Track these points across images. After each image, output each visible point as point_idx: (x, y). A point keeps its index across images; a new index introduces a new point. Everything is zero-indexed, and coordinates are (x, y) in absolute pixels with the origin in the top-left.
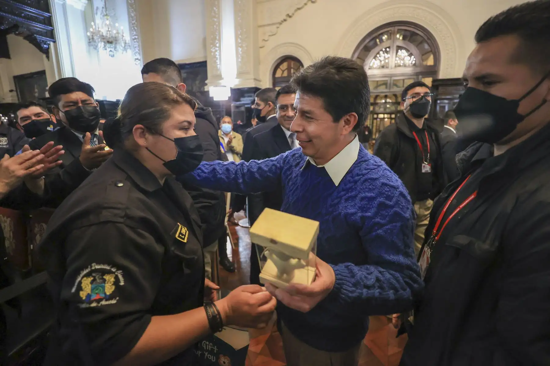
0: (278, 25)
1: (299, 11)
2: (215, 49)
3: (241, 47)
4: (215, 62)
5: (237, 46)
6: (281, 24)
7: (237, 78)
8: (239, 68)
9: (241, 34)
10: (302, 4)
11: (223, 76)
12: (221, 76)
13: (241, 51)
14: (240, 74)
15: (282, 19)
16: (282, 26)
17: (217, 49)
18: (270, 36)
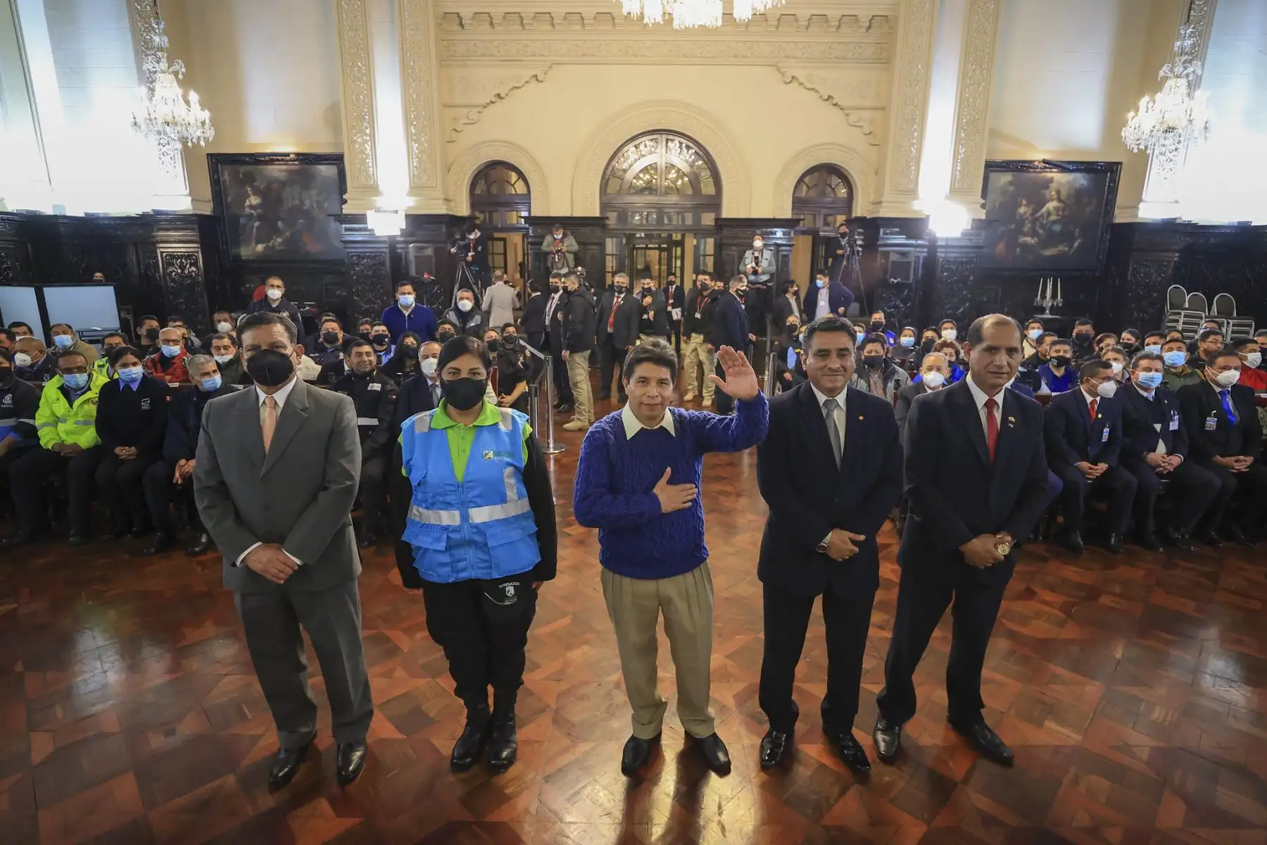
0: (480, 109)
1: (515, 90)
2: (361, 137)
3: (416, 141)
4: (363, 162)
5: (409, 138)
6: (485, 107)
7: (409, 195)
8: (413, 178)
9: (416, 118)
10: (523, 83)
11: (380, 188)
12: (377, 188)
13: (417, 148)
14: (415, 189)
15: (489, 101)
16: (486, 111)
17: (368, 138)
18: (465, 124)
